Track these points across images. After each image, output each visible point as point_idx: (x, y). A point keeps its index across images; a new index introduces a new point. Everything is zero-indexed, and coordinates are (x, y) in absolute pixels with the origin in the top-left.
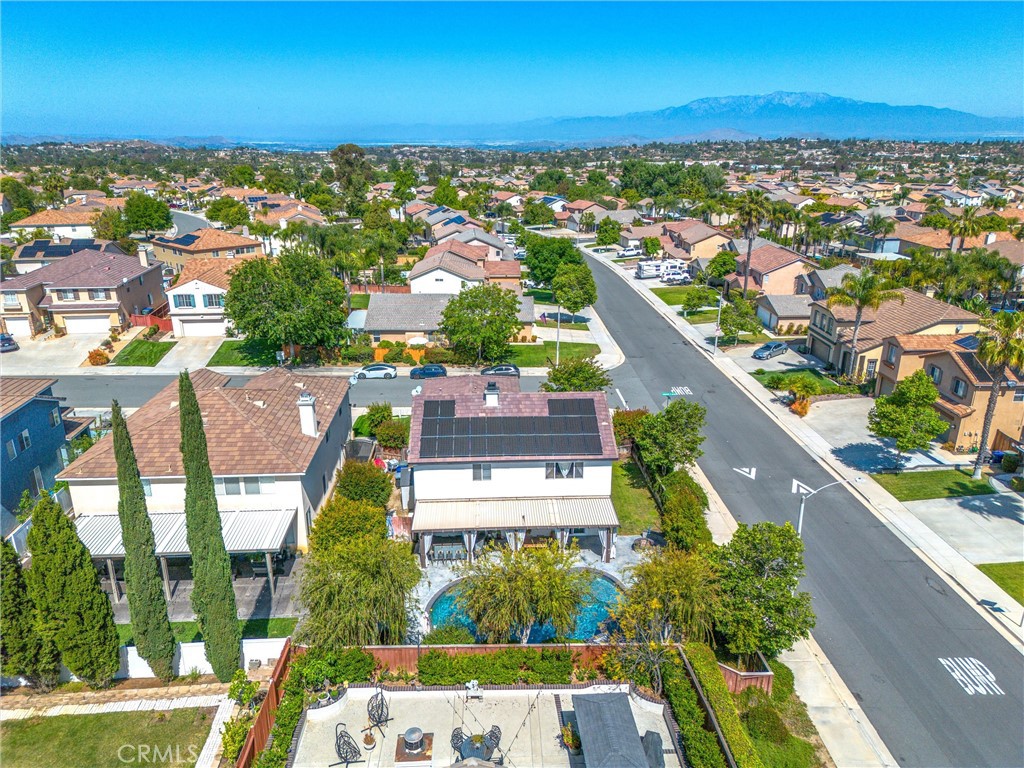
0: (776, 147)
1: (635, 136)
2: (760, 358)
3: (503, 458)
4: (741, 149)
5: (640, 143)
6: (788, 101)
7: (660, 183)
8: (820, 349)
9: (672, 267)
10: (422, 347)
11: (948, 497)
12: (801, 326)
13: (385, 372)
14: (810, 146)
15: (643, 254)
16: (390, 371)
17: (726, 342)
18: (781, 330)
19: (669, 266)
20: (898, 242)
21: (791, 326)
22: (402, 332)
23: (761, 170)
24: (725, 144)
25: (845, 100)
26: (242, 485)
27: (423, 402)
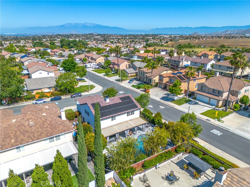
0: (89, 36)
1: (51, 32)
2: (130, 83)
3: (119, 114)
4: (81, 36)
5: (54, 34)
6: (88, 25)
7: (71, 44)
8: (142, 79)
9: (94, 65)
10: (49, 92)
11: (186, 103)
12: (133, 75)
13: (43, 101)
14: (96, 35)
15: (82, 62)
16: (45, 100)
17: (121, 80)
18: (129, 76)
19: (93, 64)
20: (137, 56)
21: (131, 75)
22: (41, 89)
23: (89, 41)
24: (77, 35)
25: (100, 25)
26: (55, 138)
27: (91, 104)
